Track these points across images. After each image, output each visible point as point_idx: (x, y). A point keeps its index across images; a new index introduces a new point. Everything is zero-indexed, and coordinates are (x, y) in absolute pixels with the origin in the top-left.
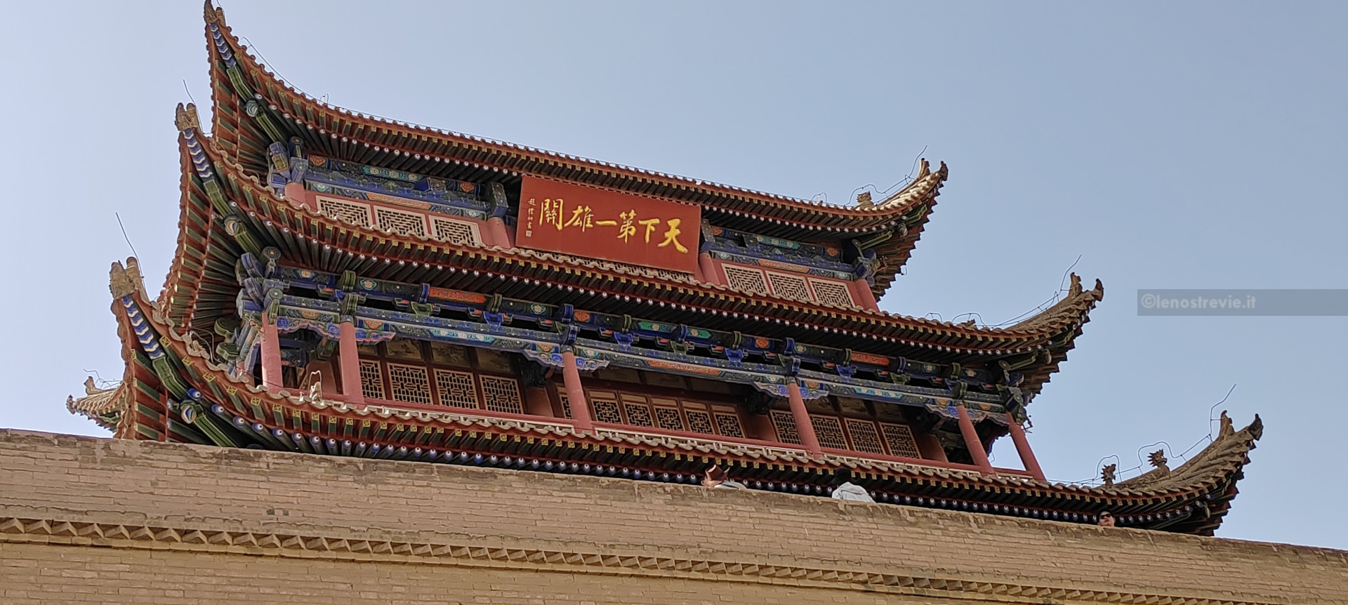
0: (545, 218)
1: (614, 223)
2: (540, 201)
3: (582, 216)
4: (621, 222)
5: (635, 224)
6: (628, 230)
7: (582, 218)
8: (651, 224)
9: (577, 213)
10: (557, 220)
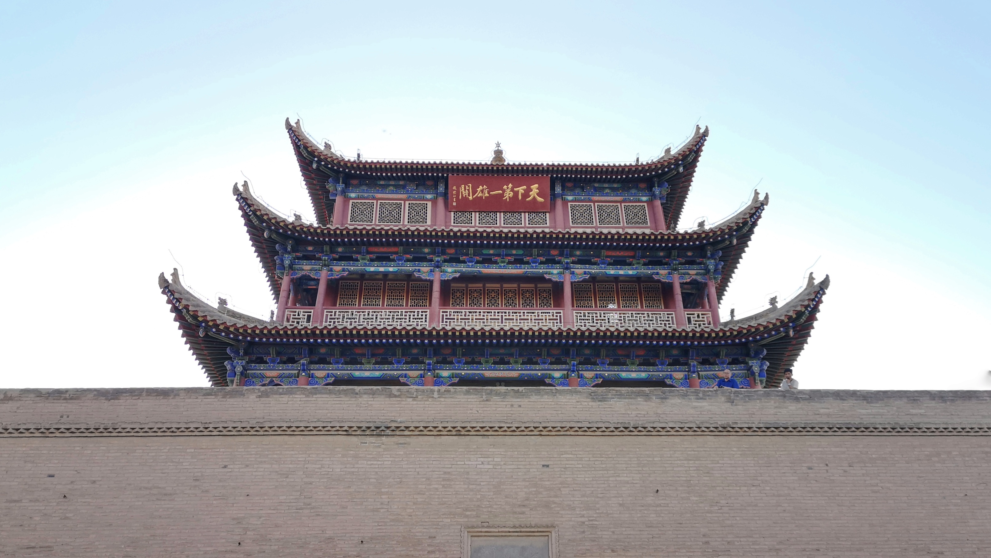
0: (462, 195)
1: (501, 192)
2: (458, 187)
3: (482, 191)
4: (504, 191)
5: (512, 190)
6: (509, 194)
7: (483, 192)
8: (521, 190)
9: (479, 190)
10: (469, 195)
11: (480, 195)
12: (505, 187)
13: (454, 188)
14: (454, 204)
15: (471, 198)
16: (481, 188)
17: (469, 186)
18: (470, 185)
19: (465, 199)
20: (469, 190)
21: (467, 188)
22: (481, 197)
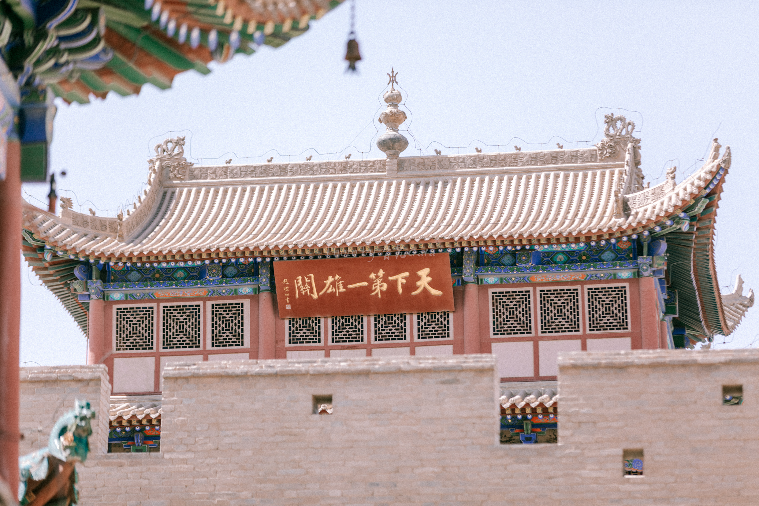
0: (300, 292)
1: (365, 284)
2: (292, 280)
3: (333, 284)
4: (371, 282)
5: (385, 279)
6: (380, 287)
7: (335, 285)
8: (401, 278)
9: (328, 282)
10: (311, 291)
11: (330, 291)
12: (372, 276)
13: (285, 281)
14: (288, 307)
15: (315, 296)
16: (331, 279)
17: (310, 278)
18: (312, 276)
19: (306, 298)
20: (310, 284)
21: (307, 280)
22: (333, 294)
